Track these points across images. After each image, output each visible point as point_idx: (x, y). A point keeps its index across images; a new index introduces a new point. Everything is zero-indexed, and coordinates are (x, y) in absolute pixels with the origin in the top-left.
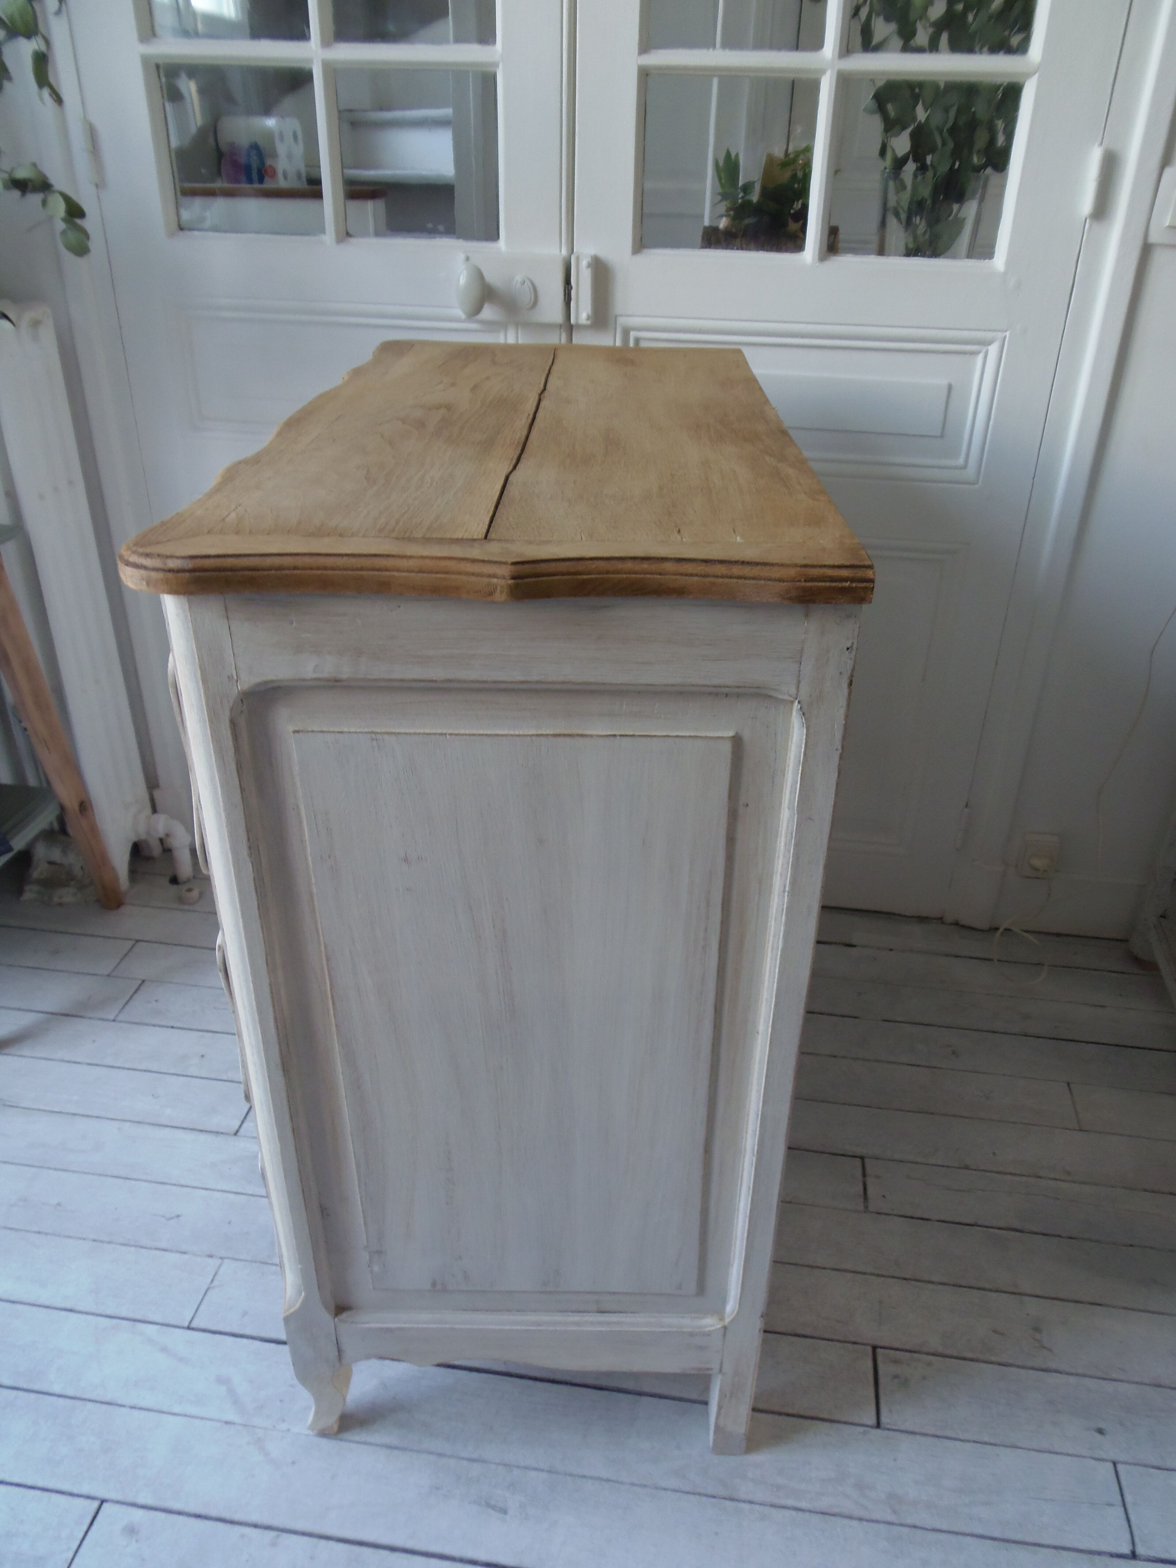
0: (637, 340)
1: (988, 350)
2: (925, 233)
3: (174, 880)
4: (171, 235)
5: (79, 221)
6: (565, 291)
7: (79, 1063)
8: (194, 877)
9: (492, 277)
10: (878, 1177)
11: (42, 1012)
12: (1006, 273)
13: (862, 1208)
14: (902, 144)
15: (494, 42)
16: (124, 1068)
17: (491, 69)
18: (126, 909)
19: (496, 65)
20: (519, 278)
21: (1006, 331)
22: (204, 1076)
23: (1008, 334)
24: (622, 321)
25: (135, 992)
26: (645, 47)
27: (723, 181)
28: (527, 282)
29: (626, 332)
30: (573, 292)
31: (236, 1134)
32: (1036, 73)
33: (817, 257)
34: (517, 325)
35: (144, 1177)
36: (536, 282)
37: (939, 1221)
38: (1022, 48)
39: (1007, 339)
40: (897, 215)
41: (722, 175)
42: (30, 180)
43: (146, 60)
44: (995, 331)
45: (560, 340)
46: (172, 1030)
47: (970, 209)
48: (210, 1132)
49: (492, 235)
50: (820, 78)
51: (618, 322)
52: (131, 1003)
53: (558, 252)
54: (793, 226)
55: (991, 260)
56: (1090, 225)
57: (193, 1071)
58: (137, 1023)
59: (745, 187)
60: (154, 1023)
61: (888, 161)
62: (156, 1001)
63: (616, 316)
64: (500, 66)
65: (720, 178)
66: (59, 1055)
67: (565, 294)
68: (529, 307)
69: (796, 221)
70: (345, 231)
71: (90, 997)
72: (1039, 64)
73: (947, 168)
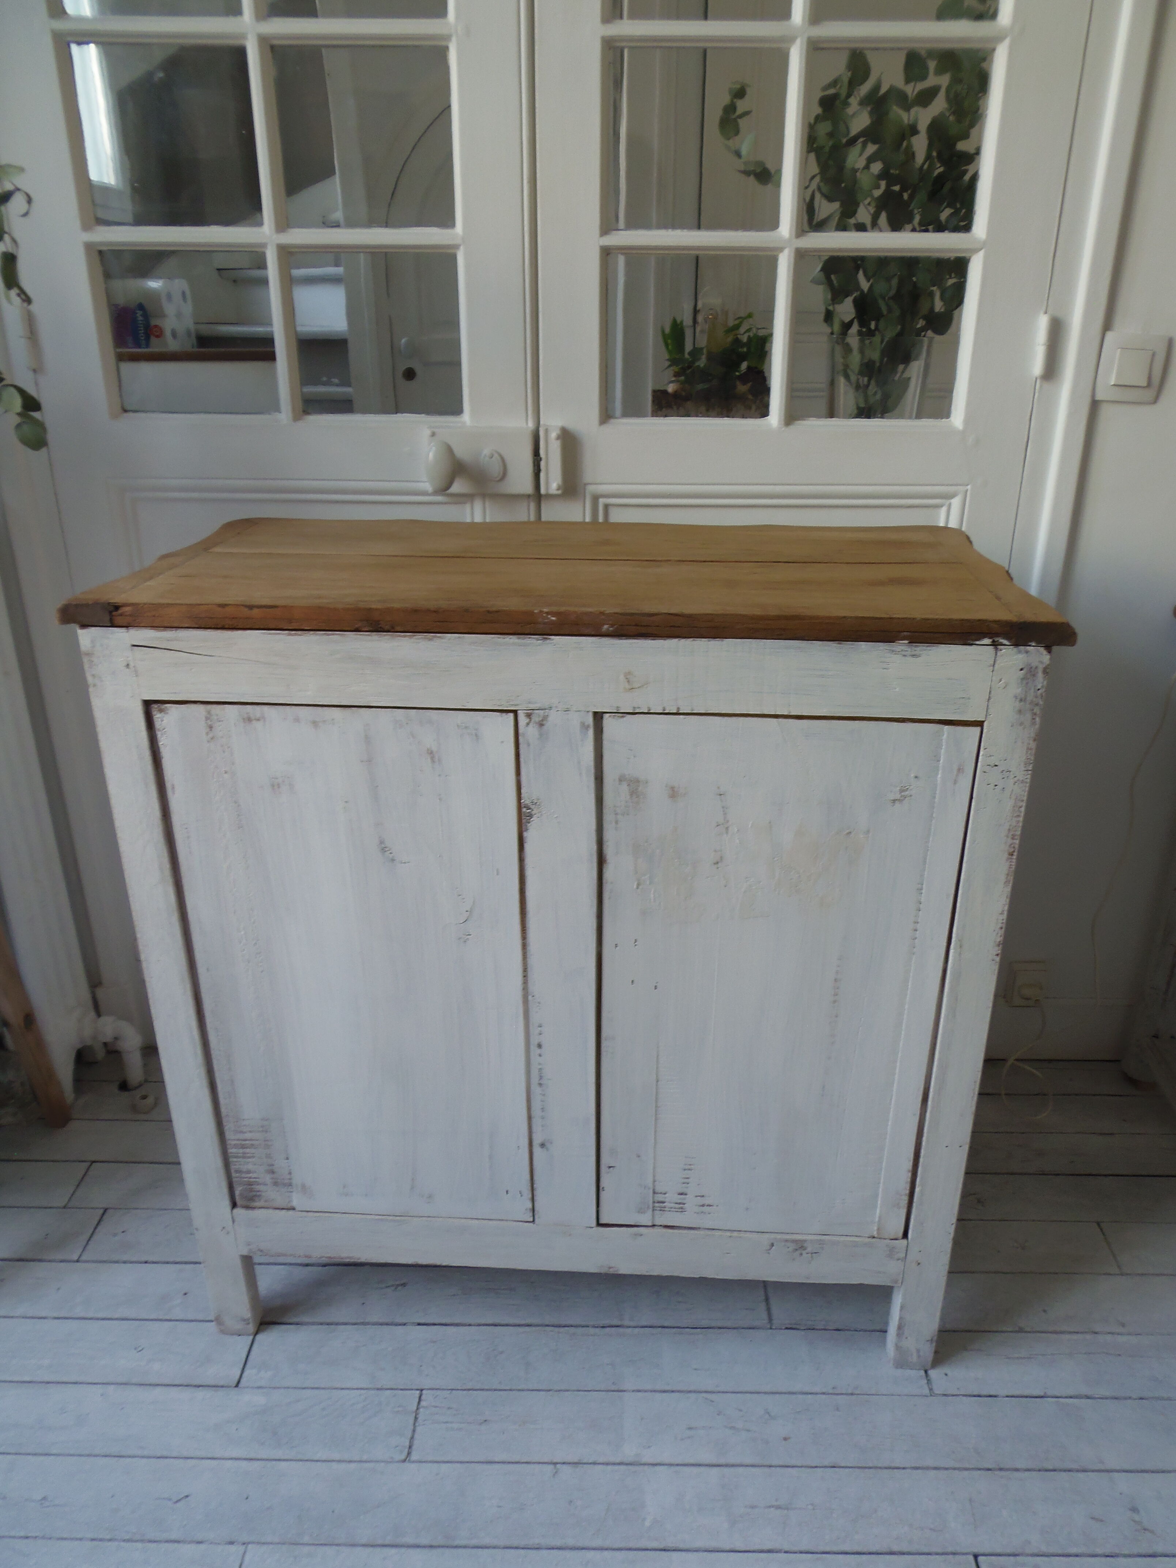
0: (606, 506)
1: (950, 502)
2: (875, 394)
3: (124, 1086)
4: (115, 417)
5: (35, 414)
6: (534, 462)
7: (45, 1318)
8: (146, 1081)
9: (461, 452)
12: (964, 433)
13: (926, 1391)
14: (846, 309)
15: (453, 225)
16: (98, 1319)
17: (452, 251)
18: (73, 1125)
19: (457, 247)
20: (486, 452)
21: (967, 485)
22: (190, 1317)
23: (969, 487)
24: (591, 489)
25: (98, 1224)
26: (606, 229)
27: (670, 347)
28: (496, 455)
29: (596, 498)
30: (543, 464)
31: (237, 1386)
32: (981, 249)
33: (783, 424)
34: (484, 496)
35: (139, 1453)
36: (504, 455)
37: (1007, 1397)
39: (968, 493)
40: (847, 377)
41: (669, 341)
43: (89, 247)
44: (957, 485)
45: (530, 515)
46: (147, 1265)
47: (915, 369)
48: (209, 1386)
49: (456, 410)
50: (778, 255)
51: (587, 491)
52: (95, 1237)
53: (524, 425)
54: (742, 388)
55: (949, 419)
56: (1041, 386)
57: (178, 1313)
58: (105, 1262)
59: (696, 352)
60: (125, 1259)
61: (837, 327)
62: (123, 1232)
63: (585, 484)
64: (462, 248)
65: (667, 345)
66: (20, 1311)
67: (534, 466)
68: (498, 479)
69: (744, 384)
70: (302, 410)
71: (47, 1235)
72: (985, 242)
73: (895, 333)
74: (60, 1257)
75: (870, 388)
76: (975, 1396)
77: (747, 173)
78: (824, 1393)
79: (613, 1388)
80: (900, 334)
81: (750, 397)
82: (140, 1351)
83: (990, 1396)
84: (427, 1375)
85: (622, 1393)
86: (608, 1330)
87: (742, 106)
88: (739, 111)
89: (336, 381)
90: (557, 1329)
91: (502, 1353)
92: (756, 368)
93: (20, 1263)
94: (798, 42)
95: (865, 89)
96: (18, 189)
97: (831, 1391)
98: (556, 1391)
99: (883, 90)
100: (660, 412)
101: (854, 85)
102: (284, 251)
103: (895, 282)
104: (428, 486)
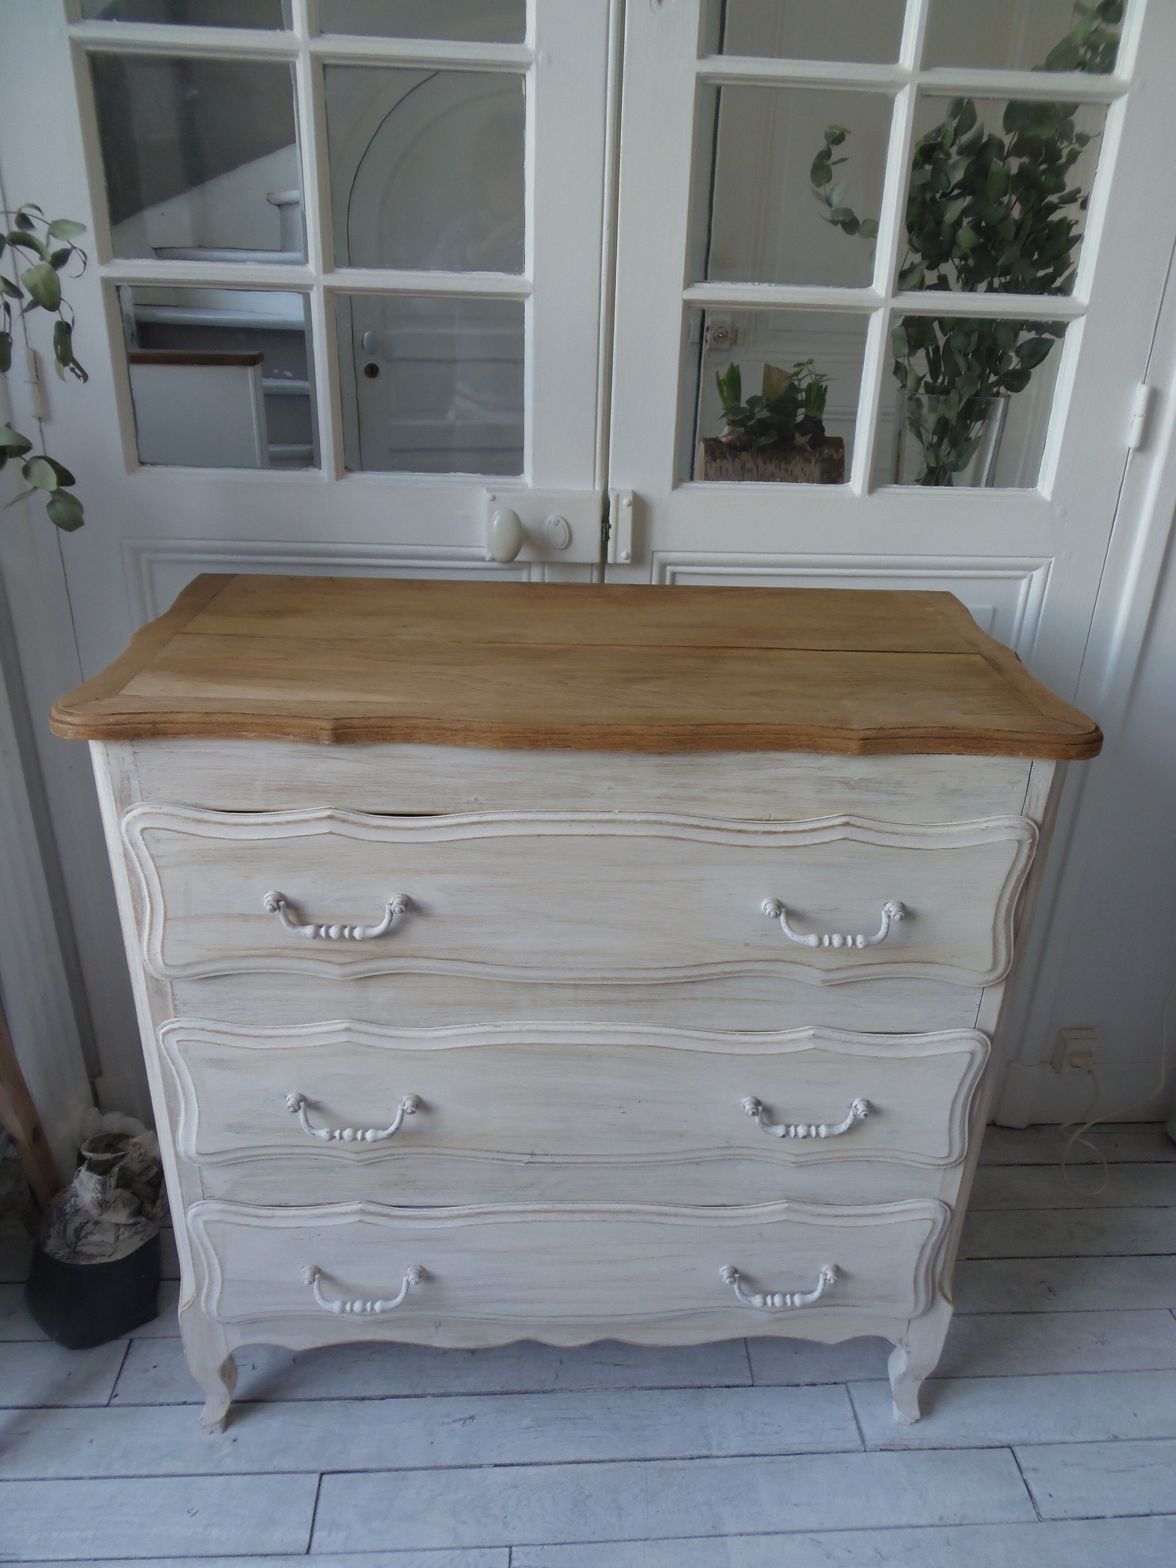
0: (674, 574)
1: (1032, 575)
2: (948, 454)
4: (130, 470)
5: (67, 489)
6: (602, 529)
7: (81, 1478)
9: (527, 519)
10: (1035, 1470)
11: (16, 1408)
12: (1051, 503)
13: (1034, 1516)
14: (919, 364)
15: (522, 271)
16: (141, 1477)
17: (520, 299)
19: (525, 295)
20: (551, 518)
21: (1052, 557)
22: (244, 1470)
23: (1053, 559)
24: (659, 556)
25: (125, 1358)
26: (690, 281)
27: (725, 394)
28: (562, 523)
29: (663, 566)
30: (611, 532)
31: (308, 1552)
32: (1083, 315)
33: (866, 490)
34: (543, 564)
36: (570, 521)
37: (1115, 1517)
38: (1066, 289)
39: (1052, 565)
40: (919, 435)
41: (725, 388)
42: (8, 447)
43: (106, 282)
44: (1041, 557)
45: (592, 578)
46: (186, 1406)
48: (277, 1555)
49: (517, 469)
50: (870, 314)
51: (655, 559)
52: (125, 1374)
53: (591, 489)
54: (801, 440)
55: (1035, 489)
56: (1133, 459)
57: (230, 1465)
58: (139, 1405)
59: (752, 401)
60: (161, 1401)
61: (910, 383)
62: (155, 1367)
63: (654, 552)
64: (531, 297)
65: (721, 391)
66: (51, 1472)
67: (602, 533)
68: (562, 547)
69: (803, 435)
70: (344, 467)
71: (70, 1374)
72: (1087, 307)
73: (973, 392)
74: (87, 1401)
75: (943, 447)
76: (1082, 1519)
77: (835, 223)
78: (932, 1526)
79: (714, 1532)
80: (977, 394)
81: (809, 449)
82: (196, 1513)
83: (1099, 1518)
84: (514, 1529)
85: (723, 1538)
86: (697, 1462)
87: (837, 152)
88: (834, 158)
89: (289, 374)
90: (643, 1464)
91: (588, 1497)
92: (815, 417)
93: (43, 1411)
94: (907, 89)
96: (74, 248)
97: (939, 1523)
98: (654, 1540)
99: (984, 140)
100: (713, 464)
101: (958, 132)
102: (330, 293)
103: (975, 338)
104: (485, 552)
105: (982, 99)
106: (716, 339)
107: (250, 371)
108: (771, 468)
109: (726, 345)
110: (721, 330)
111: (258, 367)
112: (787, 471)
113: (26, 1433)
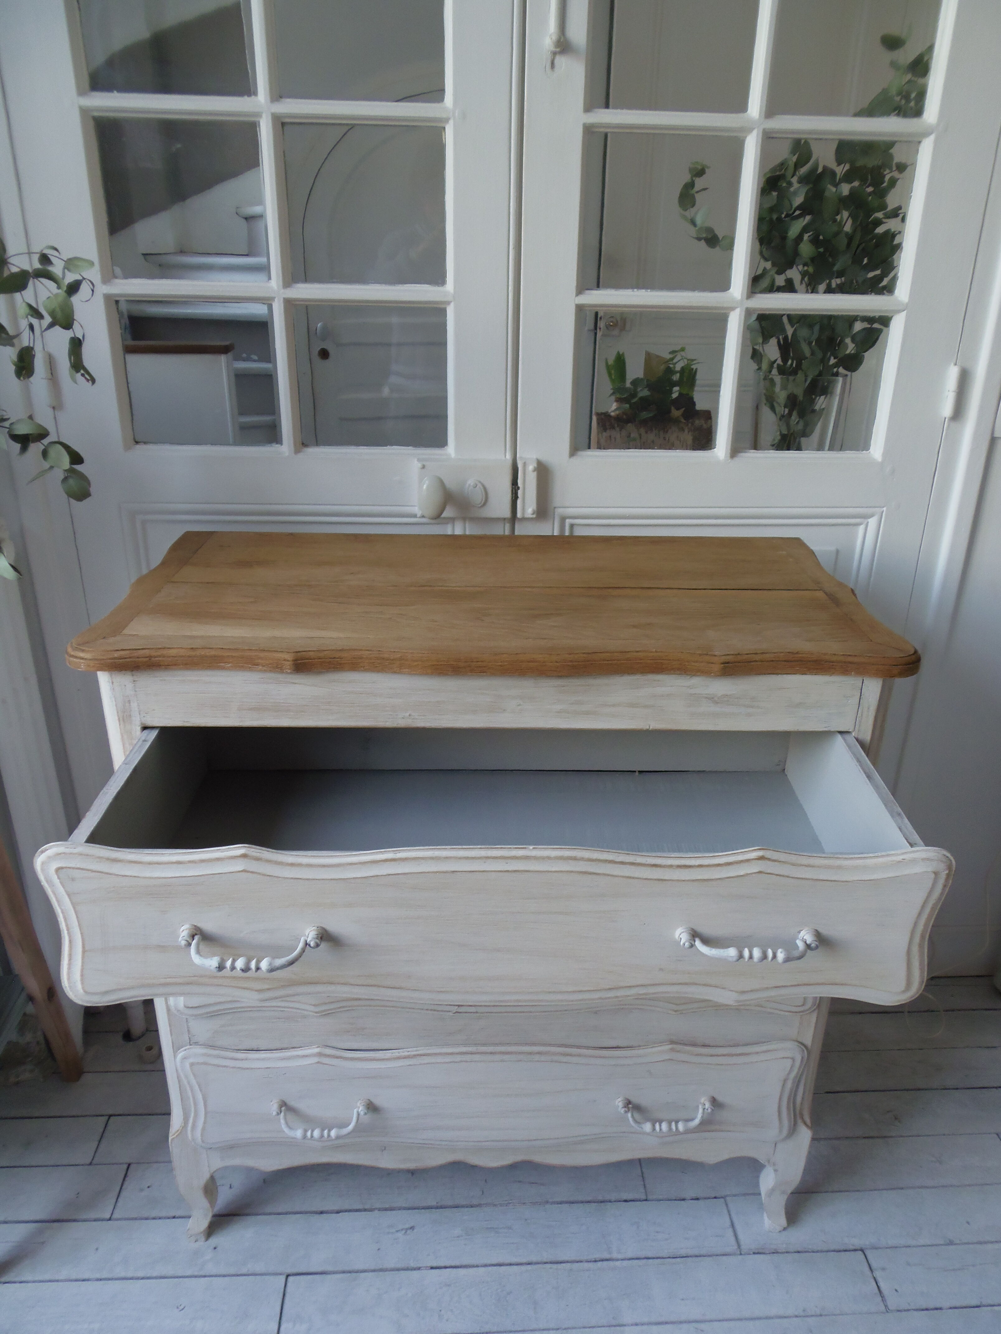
0: (572, 526)
1: (868, 522)
2: (798, 423)
3: (128, 1036)
4: (127, 448)
5: (77, 467)
6: (512, 490)
7: (88, 1280)
8: (147, 1030)
9: (451, 484)
10: (883, 1269)
11: (35, 1222)
12: (882, 464)
13: (883, 1308)
14: (772, 351)
16: (138, 1278)
17: (443, 306)
18: (87, 1078)
19: (447, 303)
20: (471, 482)
21: (883, 507)
22: (223, 1273)
23: (885, 509)
24: (559, 511)
25: (124, 1180)
26: (581, 289)
27: (613, 377)
28: (479, 485)
29: (563, 519)
30: (520, 493)
32: (904, 311)
33: (729, 455)
34: (464, 519)
36: (486, 484)
37: (951, 1308)
38: (889, 289)
39: (884, 513)
40: (773, 408)
41: (613, 372)
42: (31, 434)
43: (108, 299)
44: (875, 507)
45: (504, 530)
47: (832, 400)
49: (441, 441)
50: (729, 313)
51: (556, 513)
52: (124, 1194)
53: (504, 458)
54: (676, 413)
55: (868, 452)
56: (949, 426)
57: (210, 1268)
58: (136, 1219)
59: (635, 382)
60: (153, 1215)
61: (765, 366)
62: (149, 1187)
63: (555, 508)
64: (452, 305)
65: (610, 374)
66: (64, 1274)
67: (512, 494)
68: (480, 506)
69: (678, 409)
70: (301, 443)
71: (78, 1194)
72: (907, 304)
73: (817, 373)
74: (93, 1215)
75: (793, 418)
76: (923, 1310)
77: (699, 239)
78: (796, 1316)
79: (614, 1323)
80: (820, 374)
81: (683, 420)
82: (183, 1309)
83: (937, 1309)
84: (447, 1321)
85: (622, 1328)
86: (599, 1264)
87: (700, 183)
88: (697, 188)
89: (255, 357)
90: (555, 1266)
91: (510, 1293)
92: (688, 395)
93: (56, 1224)
94: (755, 133)
95: (803, 170)
96: (84, 279)
97: (802, 1314)
98: (565, 1329)
99: (820, 170)
100: (604, 433)
101: (797, 166)
102: (289, 304)
103: (817, 328)
104: (417, 510)
105: (816, 139)
106: (608, 327)
107: (223, 358)
108: (651, 436)
109: (616, 332)
110: (612, 319)
111: (230, 355)
112: (664, 439)
113: (43, 1243)
